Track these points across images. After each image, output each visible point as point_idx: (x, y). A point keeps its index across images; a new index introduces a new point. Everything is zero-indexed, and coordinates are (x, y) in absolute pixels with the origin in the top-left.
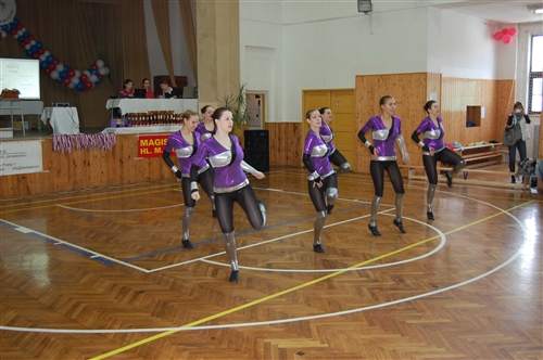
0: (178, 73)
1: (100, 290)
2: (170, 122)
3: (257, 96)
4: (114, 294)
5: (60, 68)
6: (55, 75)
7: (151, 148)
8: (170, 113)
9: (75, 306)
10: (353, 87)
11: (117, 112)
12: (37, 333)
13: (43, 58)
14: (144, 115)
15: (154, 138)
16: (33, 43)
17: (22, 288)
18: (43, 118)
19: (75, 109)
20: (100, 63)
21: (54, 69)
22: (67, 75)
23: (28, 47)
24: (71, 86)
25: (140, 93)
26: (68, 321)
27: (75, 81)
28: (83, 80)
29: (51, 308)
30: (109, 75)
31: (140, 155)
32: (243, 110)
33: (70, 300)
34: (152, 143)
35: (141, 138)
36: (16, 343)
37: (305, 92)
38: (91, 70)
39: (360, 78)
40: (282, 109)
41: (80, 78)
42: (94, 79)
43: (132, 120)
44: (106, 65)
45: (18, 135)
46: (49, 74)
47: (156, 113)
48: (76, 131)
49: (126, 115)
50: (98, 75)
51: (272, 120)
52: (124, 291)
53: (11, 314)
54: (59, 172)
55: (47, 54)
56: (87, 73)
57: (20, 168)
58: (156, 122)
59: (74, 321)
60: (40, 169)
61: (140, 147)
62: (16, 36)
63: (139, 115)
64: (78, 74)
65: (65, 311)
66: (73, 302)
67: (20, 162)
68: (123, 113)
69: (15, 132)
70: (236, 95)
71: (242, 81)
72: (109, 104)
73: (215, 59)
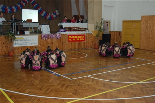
0: (81, 14)
1: (56, 85)
2: (78, 30)
3: (107, 22)
4: (60, 86)
5: (44, 12)
6: (43, 15)
7: (72, 39)
8: (79, 27)
9: (48, 89)
10: (141, 20)
11: (61, 27)
12: (36, 97)
13: (39, 9)
14: (70, 28)
15: (73, 35)
16: (36, 4)
17: (32, 82)
18: (39, 28)
19: (49, 26)
20: (57, 11)
21: (42, 13)
22: (46, 15)
23: (35, 6)
24: (47, 18)
25: (69, 21)
26: (46, 94)
27: (49, 17)
28: (51, 16)
29: (40, 89)
30: (59, 15)
31: (68, 41)
32: (102, 27)
33: (46, 87)
34: (72, 37)
35: (69, 35)
36: (30, 100)
37: (124, 21)
38: (54, 13)
39: (143, 17)
40: (115, 27)
41: (50, 16)
42: (54, 16)
43: (66, 29)
44: (58, 12)
45: (31, 33)
46: (41, 14)
47: (74, 28)
48: (49, 33)
49: (65, 28)
50: (56, 15)
51: (112, 30)
52: (63, 85)
53: (28, 90)
54: (43, 46)
55: (40, 8)
56: (52, 14)
57: (31, 44)
58: (74, 30)
59: (47, 94)
60: (37, 45)
61: (68, 38)
62: (31, 2)
63: (68, 28)
64: (50, 14)
65: (45, 90)
66: (47, 88)
67: (31, 42)
68: (64, 27)
69: (30, 33)
70: (100, 22)
71: (102, 17)
72: (59, 24)
73: (94, 10)
